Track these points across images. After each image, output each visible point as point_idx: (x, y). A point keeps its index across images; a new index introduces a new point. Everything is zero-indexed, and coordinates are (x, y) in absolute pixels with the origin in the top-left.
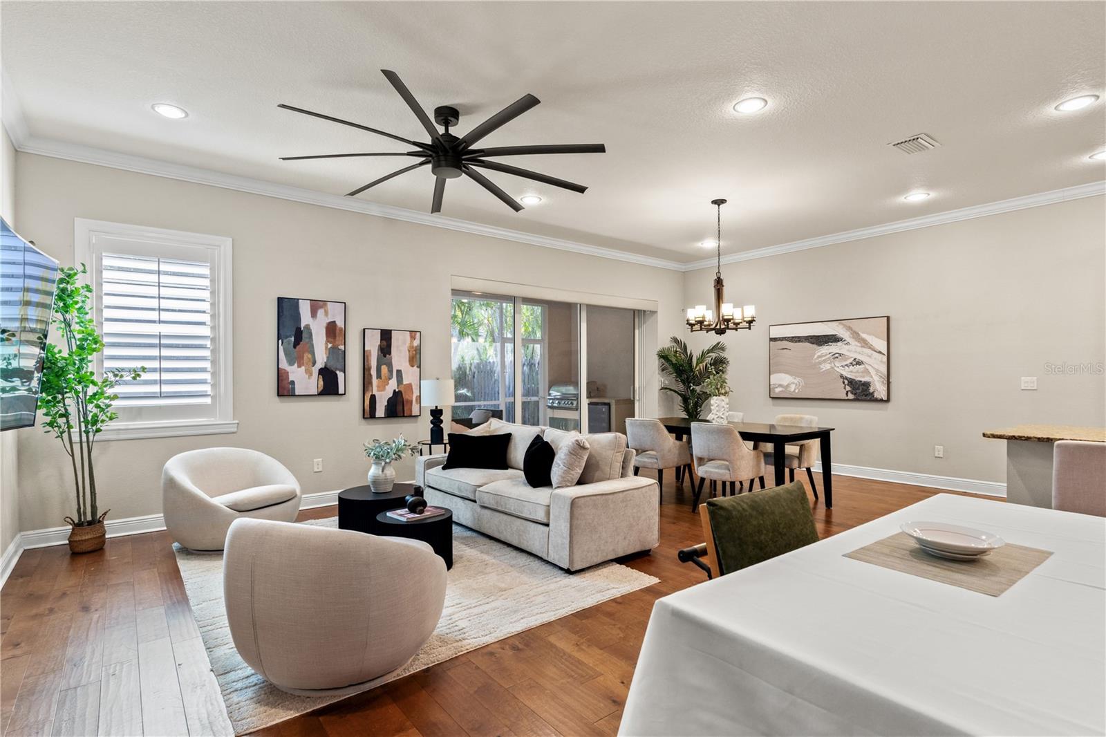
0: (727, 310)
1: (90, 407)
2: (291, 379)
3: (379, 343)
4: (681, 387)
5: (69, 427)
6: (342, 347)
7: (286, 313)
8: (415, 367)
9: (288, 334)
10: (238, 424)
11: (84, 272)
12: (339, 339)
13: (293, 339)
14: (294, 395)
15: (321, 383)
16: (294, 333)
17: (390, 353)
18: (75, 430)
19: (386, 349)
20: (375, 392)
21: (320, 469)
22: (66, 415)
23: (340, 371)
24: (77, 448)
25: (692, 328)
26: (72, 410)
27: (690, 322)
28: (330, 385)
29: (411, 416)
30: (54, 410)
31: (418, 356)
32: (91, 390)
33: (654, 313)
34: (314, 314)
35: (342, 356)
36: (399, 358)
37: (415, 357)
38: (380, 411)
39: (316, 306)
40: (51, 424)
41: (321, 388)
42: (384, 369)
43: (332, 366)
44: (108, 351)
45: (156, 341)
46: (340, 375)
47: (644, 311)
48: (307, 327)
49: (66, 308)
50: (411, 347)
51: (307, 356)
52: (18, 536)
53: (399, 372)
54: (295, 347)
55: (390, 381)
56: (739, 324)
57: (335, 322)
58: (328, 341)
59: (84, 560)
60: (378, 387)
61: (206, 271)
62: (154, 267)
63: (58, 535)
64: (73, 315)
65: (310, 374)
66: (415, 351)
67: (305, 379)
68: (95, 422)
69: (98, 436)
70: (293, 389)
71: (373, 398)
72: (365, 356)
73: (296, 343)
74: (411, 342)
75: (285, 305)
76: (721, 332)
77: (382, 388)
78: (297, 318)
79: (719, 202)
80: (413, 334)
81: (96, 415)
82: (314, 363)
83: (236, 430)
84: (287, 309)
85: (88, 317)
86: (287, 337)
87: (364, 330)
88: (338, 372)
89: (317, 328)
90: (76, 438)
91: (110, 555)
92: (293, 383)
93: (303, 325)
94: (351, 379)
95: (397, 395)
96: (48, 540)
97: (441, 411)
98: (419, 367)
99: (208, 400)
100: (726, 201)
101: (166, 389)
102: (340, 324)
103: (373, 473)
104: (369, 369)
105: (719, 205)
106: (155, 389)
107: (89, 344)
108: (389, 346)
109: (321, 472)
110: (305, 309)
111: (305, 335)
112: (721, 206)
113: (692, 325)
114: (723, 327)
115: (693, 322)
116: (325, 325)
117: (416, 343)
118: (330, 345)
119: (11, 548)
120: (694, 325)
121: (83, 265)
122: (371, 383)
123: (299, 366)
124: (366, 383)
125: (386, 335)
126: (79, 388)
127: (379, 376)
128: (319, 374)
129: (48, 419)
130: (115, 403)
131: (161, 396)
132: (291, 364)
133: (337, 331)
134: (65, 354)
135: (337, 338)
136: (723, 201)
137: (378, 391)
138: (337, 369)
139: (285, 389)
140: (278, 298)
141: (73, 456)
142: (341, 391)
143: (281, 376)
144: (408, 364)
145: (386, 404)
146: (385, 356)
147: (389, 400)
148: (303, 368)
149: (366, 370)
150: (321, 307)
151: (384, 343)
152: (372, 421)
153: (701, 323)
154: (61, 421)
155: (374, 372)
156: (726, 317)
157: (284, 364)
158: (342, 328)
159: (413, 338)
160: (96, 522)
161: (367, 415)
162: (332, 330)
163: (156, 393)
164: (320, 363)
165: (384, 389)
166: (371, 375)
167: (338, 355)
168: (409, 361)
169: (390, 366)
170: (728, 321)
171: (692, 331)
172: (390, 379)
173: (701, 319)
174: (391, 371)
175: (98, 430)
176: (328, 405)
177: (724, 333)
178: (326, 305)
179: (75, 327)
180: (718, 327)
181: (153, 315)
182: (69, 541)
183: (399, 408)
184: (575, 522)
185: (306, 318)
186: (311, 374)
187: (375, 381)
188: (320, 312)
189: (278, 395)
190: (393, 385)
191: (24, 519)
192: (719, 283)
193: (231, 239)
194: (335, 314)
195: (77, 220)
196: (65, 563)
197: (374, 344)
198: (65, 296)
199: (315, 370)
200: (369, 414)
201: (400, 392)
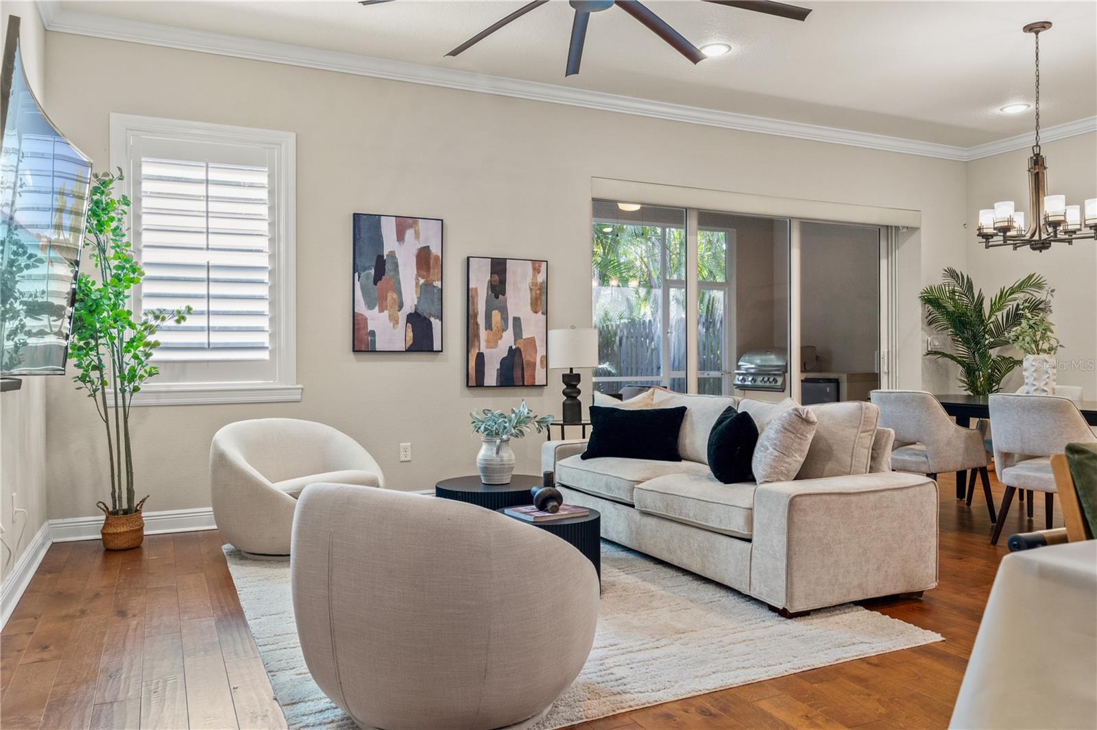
0: (1053, 205)
1: (127, 357)
2: (370, 328)
3: (489, 278)
4: (962, 351)
5: (104, 383)
6: (438, 284)
7: (364, 234)
8: (540, 313)
9: (367, 264)
10: (302, 389)
11: (121, 178)
12: (435, 272)
13: (372, 271)
14: (374, 351)
15: (410, 334)
16: (374, 263)
17: (504, 293)
18: (109, 390)
19: (498, 288)
20: (483, 349)
21: (409, 458)
22: (99, 367)
23: (436, 317)
24: (111, 412)
25: (987, 242)
26: (107, 361)
27: (985, 231)
28: (422, 337)
29: (533, 386)
30: (86, 362)
31: (544, 298)
32: (128, 334)
33: (913, 230)
34: (400, 237)
35: (438, 295)
36: (518, 300)
37: (540, 299)
38: (491, 378)
39: (404, 224)
40: (83, 379)
41: (410, 342)
42: (496, 315)
43: (424, 311)
44: (147, 288)
45: (202, 274)
46: (436, 323)
47: (897, 228)
48: (392, 254)
49: (100, 227)
50: (534, 284)
51: (392, 296)
52: (46, 524)
53: (517, 321)
54: (375, 283)
55: (504, 334)
56: (1074, 232)
57: (428, 247)
58: (419, 275)
59: (118, 559)
60: (488, 341)
61: (263, 179)
62: (200, 174)
64: (107, 236)
66: (540, 289)
67: (389, 330)
68: (132, 378)
69: (136, 400)
70: (374, 342)
71: (480, 357)
72: (469, 297)
73: (377, 279)
74: (534, 276)
75: (363, 224)
76: (1042, 246)
77: (493, 343)
78: (378, 241)
79: (1035, 28)
80: (536, 264)
81: (133, 370)
82: (401, 306)
83: (298, 397)
84: (364, 229)
85: (125, 240)
86: (365, 269)
87: (468, 258)
88: (432, 319)
89: (404, 256)
90: (110, 402)
91: (149, 555)
92: (373, 333)
93: (386, 253)
94: (450, 330)
95: (514, 353)
96: (79, 533)
97: (578, 376)
98: (546, 313)
99: (265, 355)
100: (1050, 23)
101: (216, 338)
102: (435, 250)
103: (484, 455)
104: (476, 316)
105: (1037, 33)
106: (201, 338)
107: (128, 272)
108: (503, 282)
109: (409, 461)
110: (388, 229)
111: (388, 267)
112: (1040, 34)
113: (987, 237)
114: (1044, 236)
115: (991, 231)
116: (415, 252)
117: (541, 278)
118: (422, 281)
119: (38, 536)
120: (992, 236)
121: (120, 169)
122: (477, 336)
123: (381, 311)
124: (471, 336)
125: (499, 267)
126: (114, 332)
127: (489, 326)
128: (408, 321)
129: (80, 372)
130: (157, 355)
131: (210, 347)
132: (370, 306)
133: (432, 261)
134: (99, 285)
135: (432, 271)
136: (1045, 25)
137: (487, 347)
138: (431, 315)
139: (362, 343)
140: (354, 214)
141: (107, 421)
142: (437, 346)
143: (357, 323)
144: (529, 308)
145: (499, 367)
146: (497, 297)
147: (503, 361)
148: (386, 312)
149: (470, 317)
150: (411, 226)
151: (496, 277)
152: (478, 391)
153: (1004, 230)
154: (94, 375)
155: (481, 320)
156: (1051, 219)
157: (361, 308)
158: (438, 257)
159: (536, 270)
160: (132, 512)
161: (473, 382)
162: (424, 259)
163: (203, 344)
164: (409, 307)
165: (495, 345)
166: (477, 324)
167: (433, 295)
168: (531, 304)
169: (504, 311)
170: (1055, 225)
171: (987, 247)
172: (504, 330)
173: (1006, 224)
174: (505, 319)
175: (136, 389)
176: (419, 365)
177: (1047, 248)
178: (416, 223)
179: (110, 253)
180: (1036, 237)
181: (200, 240)
182: (103, 534)
183: (517, 373)
184: (796, 535)
185: (390, 244)
186: (396, 322)
187: (483, 333)
188: (409, 234)
189: (354, 351)
190: (507, 340)
192: (1038, 162)
193: (295, 134)
194: (428, 236)
195: (113, 116)
196: (98, 560)
197: (481, 280)
198: (99, 210)
199: (402, 316)
200: (475, 381)
201: (518, 350)
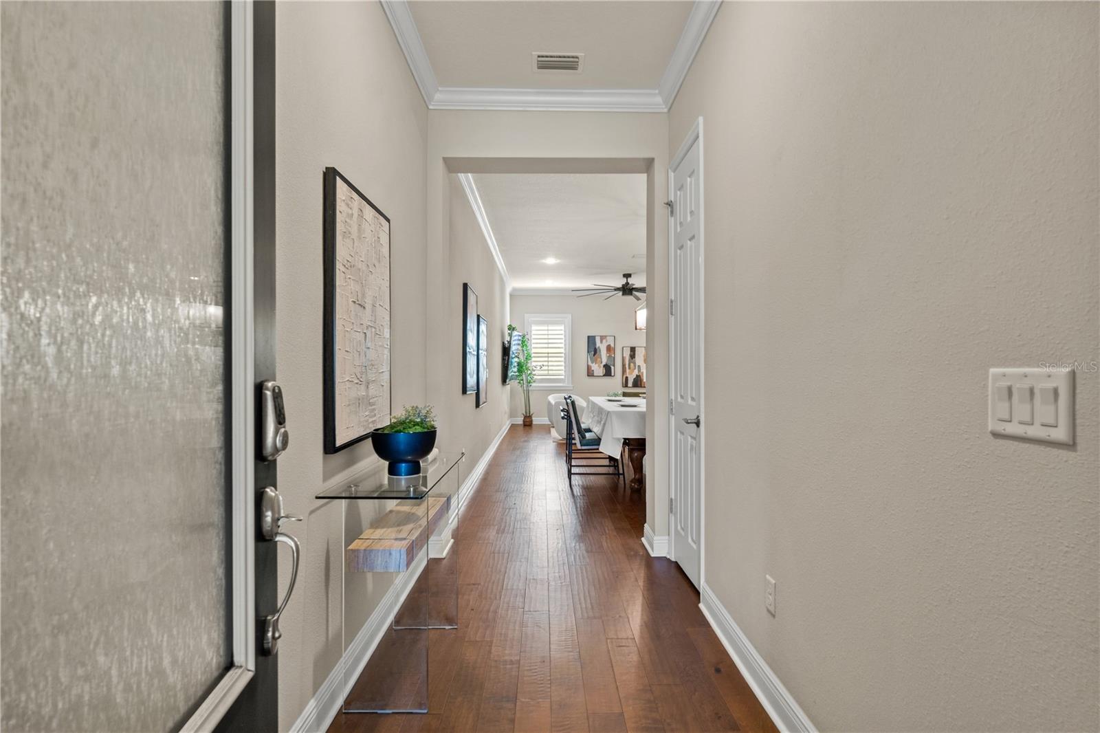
1: (529, 378)
3: (630, 353)
7: (590, 342)
10: (573, 387)
14: (593, 376)
19: (633, 356)
20: (628, 375)
24: (525, 391)
26: (524, 378)
28: (608, 372)
32: (529, 372)
34: (601, 342)
35: (613, 359)
38: (630, 384)
39: (603, 338)
40: (519, 383)
42: (632, 365)
44: (533, 359)
45: (547, 355)
46: (612, 367)
48: (599, 347)
49: (523, 346)
51: (599, 359)
52: (510, 419)
58: (607, 353)
59: (527, 428)
60: (629, 373)
61: (563, 328)
62: (546, 328)
63: (520, 421)
64: (525, 348)
65: (599, 366)
67: (598, 370)
68: (530, 383)
69: (530, 388)
71: (627, 378)
72: (623, 359)
73: (594, 355)
75: (590, 339)
77: (631, 374)
78: (595, 344)
81: (530, 381)
83: (572, 389)
84: (591, 340)
85: (529, 348)
87: (623, 347)
89: (602, 347)
90: (525, 388)
91: (534, 428)
94: (617, 370)
95: (638, 377)
96: (517, 421)
99: (563, 377)
101: (550, 372)
102: (612, 345)
106: (547, 372)
107: (528, 358)
108: (634, 354)
110: (598, 340)
111: (598, 351)
116: (605, 347)
119: (508, 422)
122: (625, 371)
124: (624, 371)
125: (633, 350)
127: (629, 368)
130: (535, 377)
131: (549, 375)
132: (592, 363)
139: (590, 373)
140: (589, 337)
141: (524, 393)
142: (613, 375)
143: (589, 368)
147: (634, 379)
149: (624, 366)
151: (632, 353)
155: (627, 366)
157: (590, 363)
160: (530, 417)
162: (609, 348)
163: (547, 374)
164: (604, 363)
165: (632, 374)
167: (612, 359)
169: (635, 363)
174: (635, 366)
175: (531, 386)
176: (607, 379)
178: (606, 337)
179: (526, 352)
181: (546, 346)
182: (523, 422)
183: (639, 383)
185: (598, 344)
187: (628, 370)
188: (604, 341)
189: (588, 375)
190: (636, 372)
191: (512, 414)
193: (570, 316)
194: (610, 341)
195: (526, 315)
196: (522, 428)
197: (627, 353)
198: (523, 342)
199: (602, 365)
200: (626, 385)
201: (639, 376)
